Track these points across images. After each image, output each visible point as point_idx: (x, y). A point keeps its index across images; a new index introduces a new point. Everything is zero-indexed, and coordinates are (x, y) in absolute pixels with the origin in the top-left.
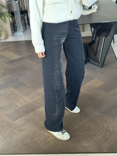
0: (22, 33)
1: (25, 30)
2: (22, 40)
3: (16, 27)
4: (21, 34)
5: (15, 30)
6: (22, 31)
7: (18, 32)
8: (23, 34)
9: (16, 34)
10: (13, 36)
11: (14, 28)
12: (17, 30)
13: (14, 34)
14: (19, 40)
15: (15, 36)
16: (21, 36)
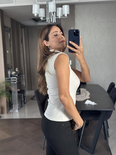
0: (17, 110)
1: (20, 108)
2: (16, 118)
3: (12, 104)
4: (16, 112)
5: (11, 107)
6: (17, 109)
7: (13, 109)
8: (18, 112)
9: (11, 111)
10: (7, 113)
11: (10, 105)
12: (12, 107)
13: (9, 111)
14: (14, 118)
15: (10, 113)
16: (16, 114)
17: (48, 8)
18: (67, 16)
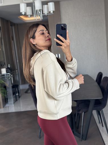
1: (15, 101)
5: (7, 101)
6: (13, 103)
7: (9, 103)
10: (3, 107)
13: (5, 105)
16: (12, 108)
17: (34, 6)
18: (53, 13)
